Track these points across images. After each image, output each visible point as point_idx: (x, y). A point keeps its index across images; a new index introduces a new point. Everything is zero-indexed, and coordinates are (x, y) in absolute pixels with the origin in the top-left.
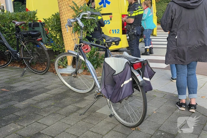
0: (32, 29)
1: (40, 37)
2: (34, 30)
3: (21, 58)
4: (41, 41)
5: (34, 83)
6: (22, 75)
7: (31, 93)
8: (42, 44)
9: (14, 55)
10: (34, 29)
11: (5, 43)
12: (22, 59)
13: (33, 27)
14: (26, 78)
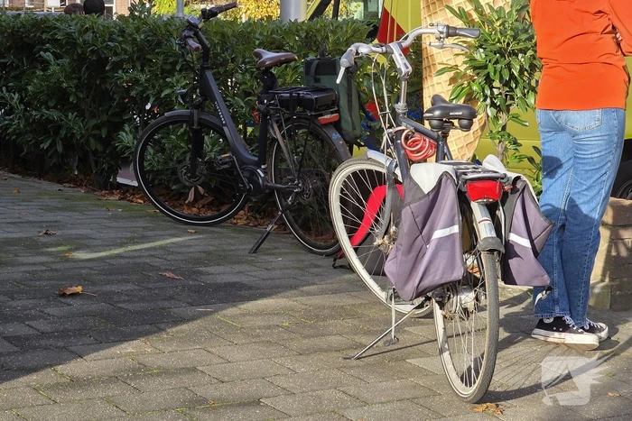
0: (312, 83)
1: (332, 113)
2: (317, 85)
3: (267, 187)
4: (337, 125)
7: (243, 293)
8: (335, 136)
9: (247, 174)
10: (317, 81)
11: (225, 128)
13: (316, 73)
14: (266, 257)
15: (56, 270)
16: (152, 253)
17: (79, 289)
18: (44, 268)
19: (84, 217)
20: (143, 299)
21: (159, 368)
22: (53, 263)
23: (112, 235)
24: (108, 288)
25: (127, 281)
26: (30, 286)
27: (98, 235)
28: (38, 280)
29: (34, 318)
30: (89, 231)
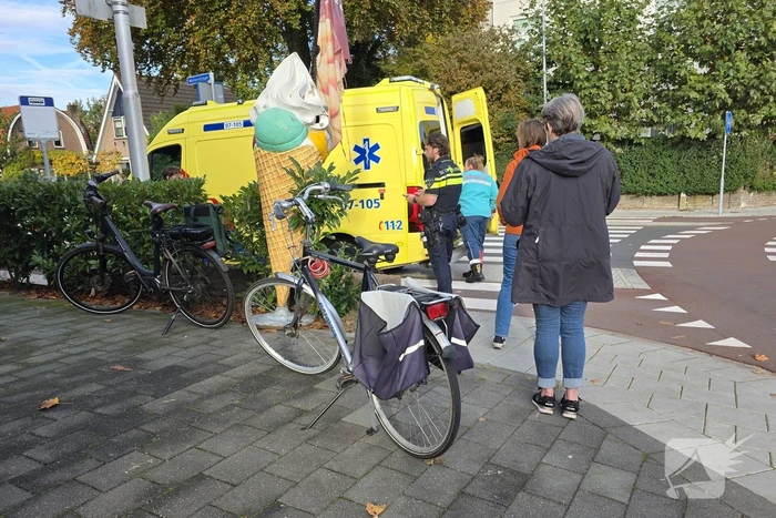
0: (192, 221)
1: (210, 241)
2: (196, 223)
3: (164, 289)
4: (214, 248)
5: (193, 351)
6: (167, 331)
7: (184, 375)
8: (215, 256)
9: (148, 282)
10: (196, 220)
11: (126, 254)
12: (167, 292)
13: (195, 214)
14: (175, 337)
15: (24, 379)
16: (93, 347)
17: (56, 401)
18: (13, 379)
19: (21, 318)
20: (114, 400)
21: (172, 484)
22: (18, 371)
23: (53, 333)
24: (78, 392)
25: (89, 381)
26: (10, 403)
27: (41, 335)
28: (14, 394)
29: (29, 446)
30: (33, 332)
